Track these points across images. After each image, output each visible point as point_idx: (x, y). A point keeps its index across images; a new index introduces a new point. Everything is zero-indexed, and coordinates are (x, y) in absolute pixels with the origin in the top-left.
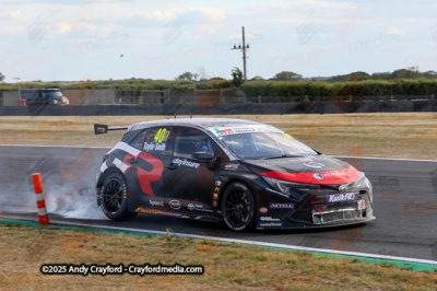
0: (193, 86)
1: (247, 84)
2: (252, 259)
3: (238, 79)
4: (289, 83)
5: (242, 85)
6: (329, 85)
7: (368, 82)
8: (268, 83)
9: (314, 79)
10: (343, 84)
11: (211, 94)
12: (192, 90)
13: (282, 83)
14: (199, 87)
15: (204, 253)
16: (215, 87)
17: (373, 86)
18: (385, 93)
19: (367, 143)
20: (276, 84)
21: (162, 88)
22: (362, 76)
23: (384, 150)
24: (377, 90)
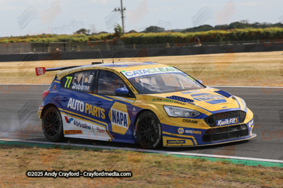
0: (87, 39)
1: (125, 36)
2: (130, 161)
3: (118, 32)
4: (155, 34)
5: (121, 37)
6: (183, 35)
7: (212, 31)
8: (139, 35)
9: (172, 31)
10: (193, 34)
11: (99, 43)
12: (86, 41)
13: (150, 34)
14: (90, 39)
15: (95, 158)
16: (102, 38)
17: (215, 35)
18: (224, 40)
20: (146, 35)
21: (64, 41)
22: (208, 27)
24: (219, 38)
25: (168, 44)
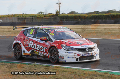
0: (43, 16)
1: (60, 15)
3: (57, 13)
4: (74, 15)
5: (59, 16)
6: (87, 16)
7: (99, 14)
8: (67, 15)
9: (82, 14)
10: (91, 15)
11: (48, 18)
12: (42, 17)
13: (71, 15)
14: (45, 16)
16: (50, 16)
17: (101, 16)
18: (105, 18)
19: (99, 34)
20: (69, 15)
21: (32, 17)
22: (98, 12)
23: (105, 36)
24: (102, 17)
25: (80, 19)
